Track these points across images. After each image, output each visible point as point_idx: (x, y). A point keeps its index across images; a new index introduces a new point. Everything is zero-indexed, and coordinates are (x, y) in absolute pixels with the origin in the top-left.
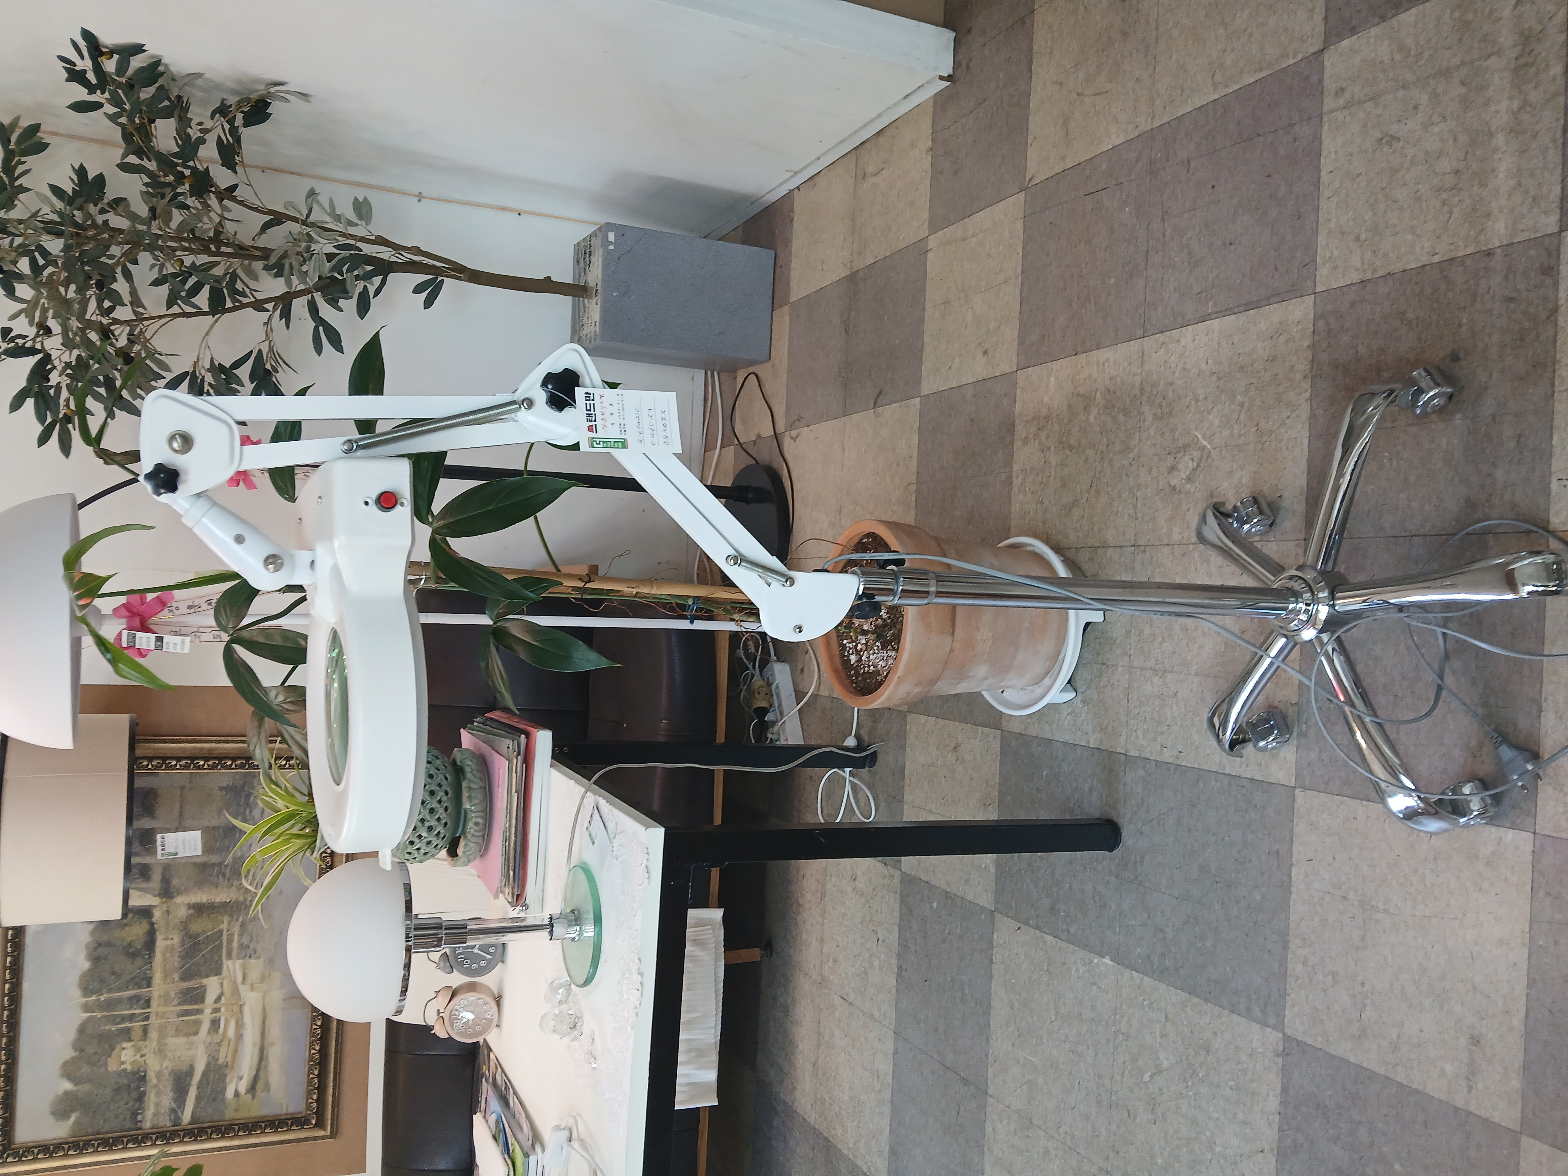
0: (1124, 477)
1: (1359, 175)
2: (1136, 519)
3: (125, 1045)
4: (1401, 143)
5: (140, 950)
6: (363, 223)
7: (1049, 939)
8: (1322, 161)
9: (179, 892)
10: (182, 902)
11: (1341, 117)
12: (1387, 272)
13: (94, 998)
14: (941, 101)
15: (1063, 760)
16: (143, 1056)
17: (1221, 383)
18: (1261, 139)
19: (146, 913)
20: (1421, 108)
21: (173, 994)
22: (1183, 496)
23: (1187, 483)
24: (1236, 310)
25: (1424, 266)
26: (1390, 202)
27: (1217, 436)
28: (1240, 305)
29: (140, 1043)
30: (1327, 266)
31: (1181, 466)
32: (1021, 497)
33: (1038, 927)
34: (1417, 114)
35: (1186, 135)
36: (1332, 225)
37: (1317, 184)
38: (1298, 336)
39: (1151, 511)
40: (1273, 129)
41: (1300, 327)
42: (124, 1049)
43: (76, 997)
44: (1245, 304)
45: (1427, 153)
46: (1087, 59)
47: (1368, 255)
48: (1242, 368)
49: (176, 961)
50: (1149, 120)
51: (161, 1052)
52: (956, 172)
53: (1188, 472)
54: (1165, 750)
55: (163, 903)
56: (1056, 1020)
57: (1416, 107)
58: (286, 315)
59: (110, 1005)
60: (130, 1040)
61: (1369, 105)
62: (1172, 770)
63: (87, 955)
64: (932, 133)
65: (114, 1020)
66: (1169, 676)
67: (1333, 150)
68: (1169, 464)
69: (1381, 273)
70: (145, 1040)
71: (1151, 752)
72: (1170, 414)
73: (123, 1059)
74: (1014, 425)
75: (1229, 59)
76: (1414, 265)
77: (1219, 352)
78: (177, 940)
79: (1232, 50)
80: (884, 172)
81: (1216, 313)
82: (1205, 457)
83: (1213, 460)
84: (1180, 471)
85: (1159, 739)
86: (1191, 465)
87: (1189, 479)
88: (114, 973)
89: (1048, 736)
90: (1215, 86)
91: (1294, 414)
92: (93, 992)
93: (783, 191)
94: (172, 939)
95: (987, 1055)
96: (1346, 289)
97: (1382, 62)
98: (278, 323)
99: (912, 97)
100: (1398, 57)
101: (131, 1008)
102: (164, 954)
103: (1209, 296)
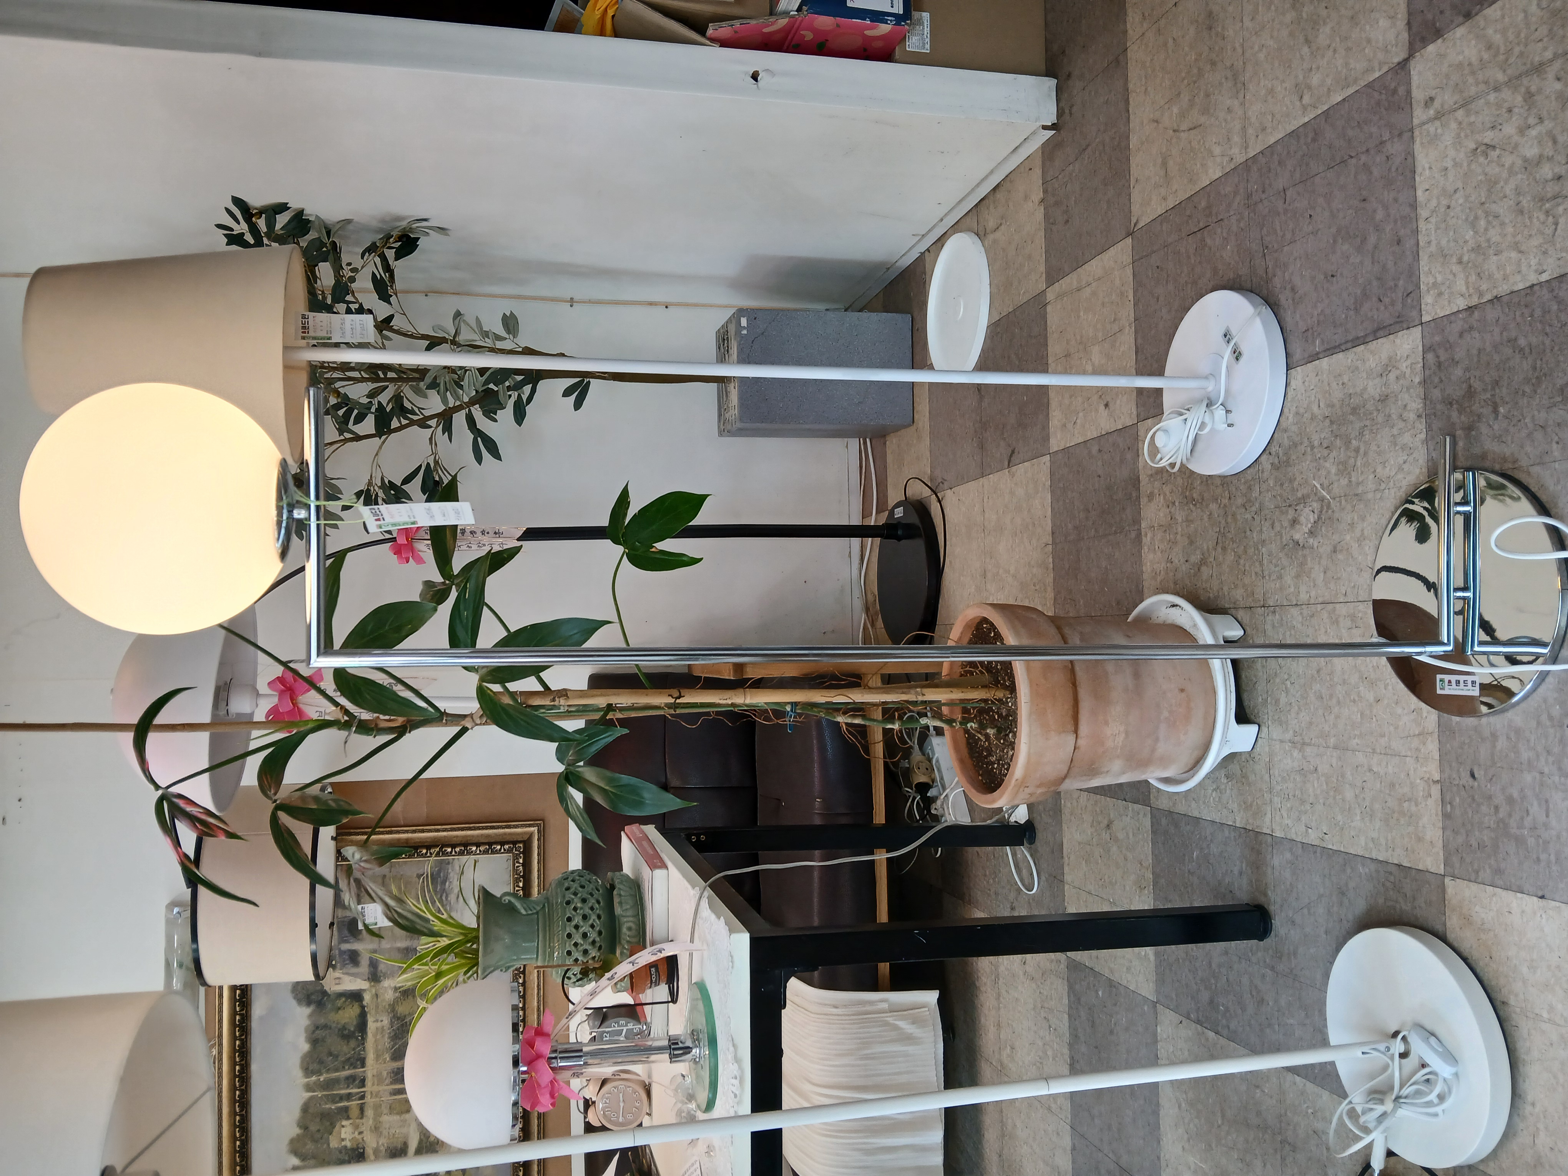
0: (1248, 533)
1: (1455, 191)
2: (1263, 577)
3: (344, 1123)
4: (1498, 152)
5: (354, 1032)
6: (512, 337)
7: (1211, 1034)
8: (1417, 178)
9: (386, 976)
10: (389, 986)
11: (1432, 130)
12: (1495, 294)
13: (314, 1078)
14: (1049, 151)
15: (1211, 841)
16: (361, 1133)
17: (1335, 426)
18: (1354, 161)
19: (356, 996)
20: (1516, 110)
21: (385, 1074)
22: (1306, 552)
23: (1309, 537)
24: (1343, 348)
25: (1532, 286)
26: (1491, 218)
27: (1336, 485)
28: (1347, 342)
29: (357, 1121)
30: (1431, 292)
31: (1302, 519)
32: (1151, 556)
33: (1198, 1022)
34: (1511, 118)
35: (1279, 163)
36: (1433, 248)
37: (1414, 205)
38: (1408, 371)
39: (1277, 569)
40: (1364, 149)
41: (1409, 362)
42: (343, 1126)
43: (299, 1078)
44: (1352, 341)
45: (1526, 160)
46: (1179, 94)
47: (1473, 278)
48: (1354, 411)
49: (386, 1042)
50: (1244, 151)
51: (376, 1129)
52: (1067, 222)
53: (1310, 526)
54: (1310, 830)
55: (371, 986)
56: (1223, 1124)
57: (1510, 111)
58: (448, 429)
59: (328, 1085)
60: (348, 1118)
61: (1460, 114)
62: (1318, 854)
63: (306, 1037)
64: (1043, 184)
65: (334, 1099)
66: (1308, 750)
67: (1427, 166)
68: (1290, 517)
69: (1488, 297)
70: (362, 1118)
71: (1297, 833)
72: (1288, 463)
73: (343, 1136)
74: (1138, 480)
75: (1315, 80)
76: (1521, 286)
77: (1330, 394)
78: (386, 1021)
79: (1318, 68)
80: (1003, 227)
81: (1325, 351)
82: (1325, 508)
83: (1333, 512)
84: (1302, 525)
85: (1303, 818)
86: (1312, 518)
87: (1311, 533)
88: (330, 1054)
89: (1196, 814)
90: (1304, 108)
91: (1411, 458)
92: (313, 1073)
93: (914, 255)
94: (382, 1021)
95: (1159, 1158)
96: (1453, 318)
97: (1470, 64)
98: (441, 438)
99: (1020, 150)
100: (1486, 56)
101: (348, 1087)
102: (375, 1035)
103: (1315, 334)
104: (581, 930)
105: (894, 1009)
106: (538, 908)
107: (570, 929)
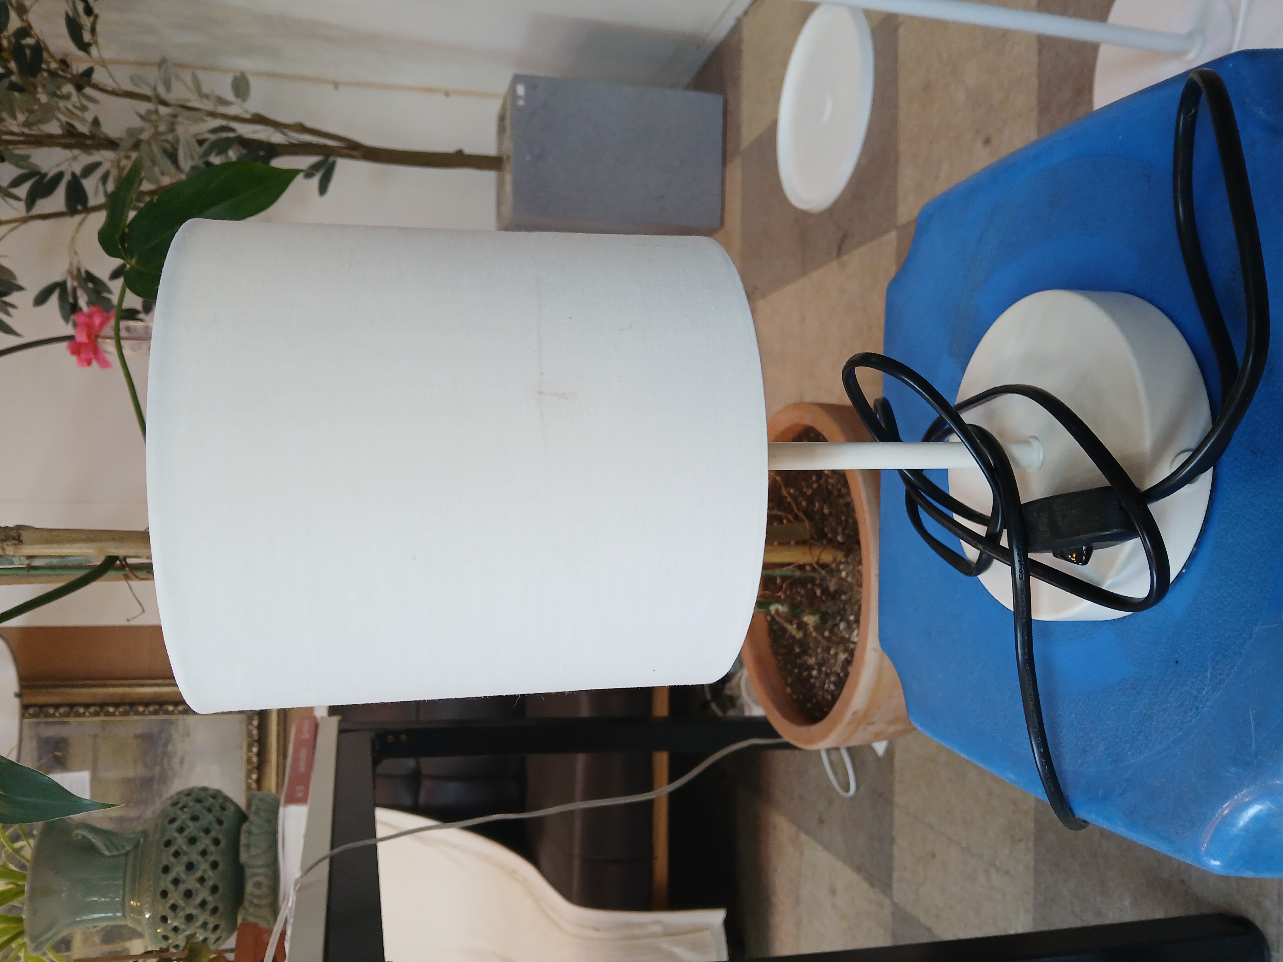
6: (239, 101)
93: (730, 22)
104: (182, 887)
105: (670, 933)
106: (128, 848)
107: (166, 883)
